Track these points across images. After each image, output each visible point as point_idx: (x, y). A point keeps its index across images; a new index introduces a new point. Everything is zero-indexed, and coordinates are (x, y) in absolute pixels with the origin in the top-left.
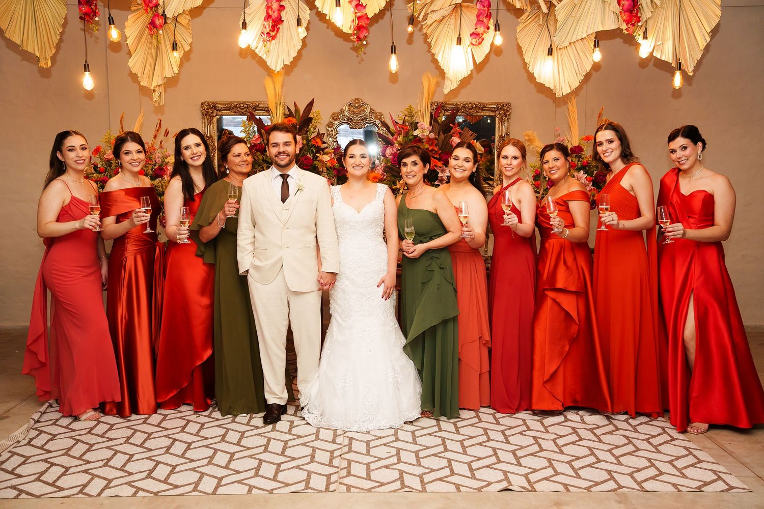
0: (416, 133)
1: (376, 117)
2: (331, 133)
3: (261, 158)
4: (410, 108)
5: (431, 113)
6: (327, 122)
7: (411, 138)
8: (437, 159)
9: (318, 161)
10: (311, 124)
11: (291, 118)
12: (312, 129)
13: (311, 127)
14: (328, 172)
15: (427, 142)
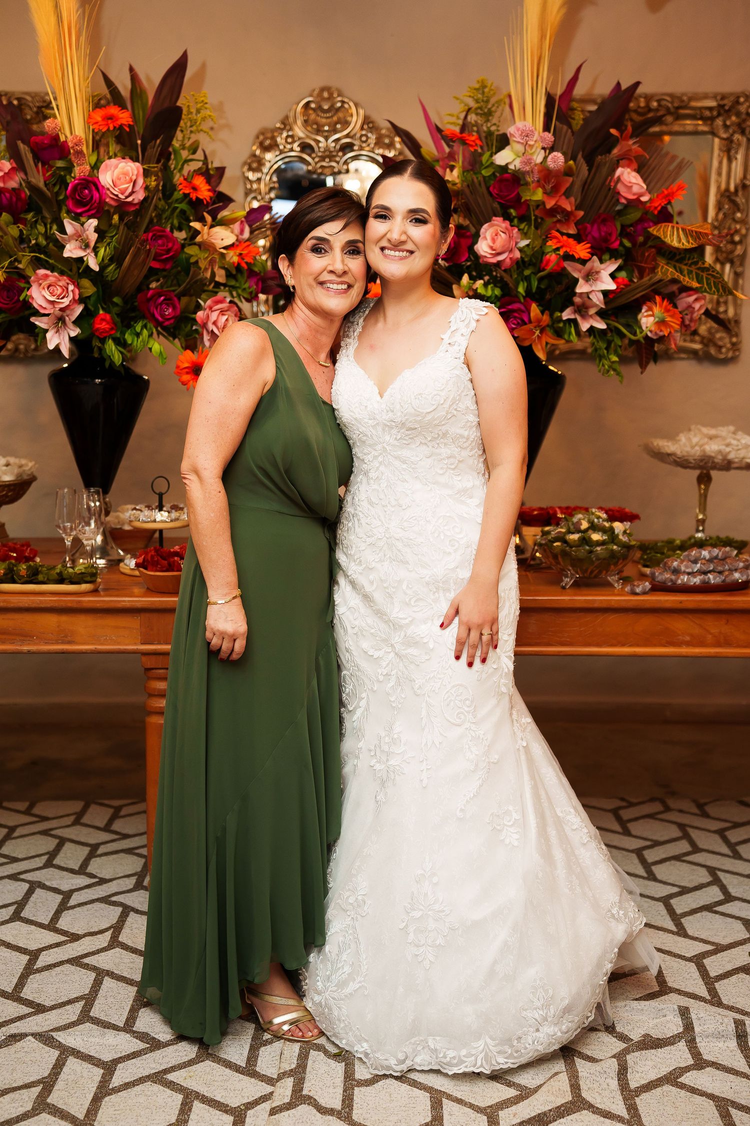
0: (503, 158)
1: (379, 143)
2: (255, 186)
3: (14, 231)
4: (485, 87)
5: (550, 100)
6: (245, 156)
7: (485, 173)
8: (569, 236)
9: (199, 245)
10: (179, 135)
11: (114, 110)
12: (185, 154)
13: (183, 147)
14: (233, 283)
15: (539, 184)
